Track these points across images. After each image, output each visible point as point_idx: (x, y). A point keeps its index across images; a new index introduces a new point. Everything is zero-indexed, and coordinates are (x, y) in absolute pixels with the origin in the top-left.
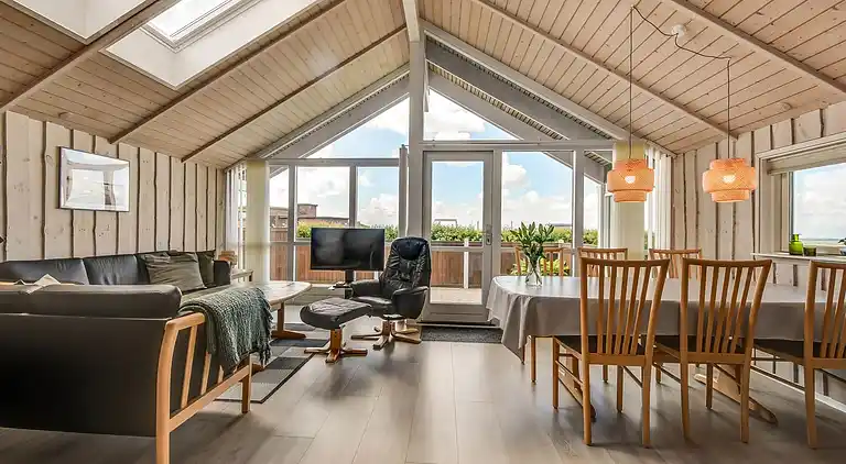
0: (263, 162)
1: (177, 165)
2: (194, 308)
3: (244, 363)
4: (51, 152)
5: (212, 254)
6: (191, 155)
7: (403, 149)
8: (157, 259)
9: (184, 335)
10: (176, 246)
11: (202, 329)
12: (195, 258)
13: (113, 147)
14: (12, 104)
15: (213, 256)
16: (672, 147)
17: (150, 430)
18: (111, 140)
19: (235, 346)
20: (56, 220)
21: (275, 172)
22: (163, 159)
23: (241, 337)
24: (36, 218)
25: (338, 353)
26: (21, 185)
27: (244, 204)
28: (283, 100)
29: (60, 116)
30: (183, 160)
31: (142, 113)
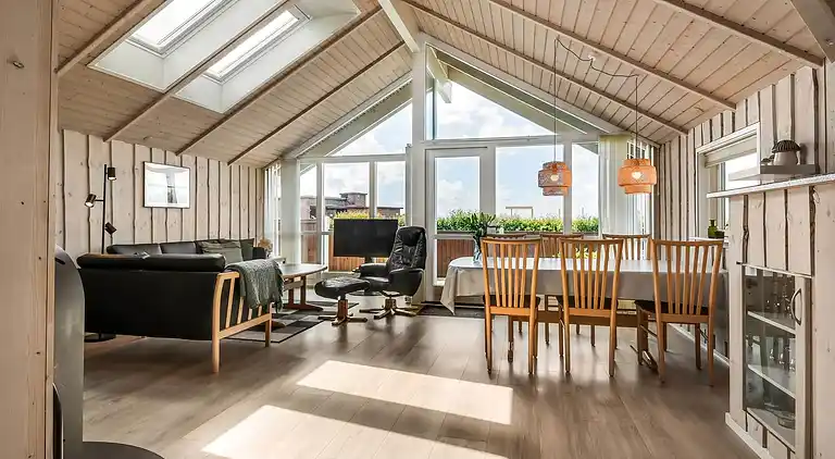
0: (294, 162)
1: (225, 168)
2: (233, 269)
3: (265, 311)
4: (138, 166)
5: (251, 242)
6: (235, 159)
7: (408, 147)
8: (210, 245)
9: (227, 282)
10: (224, 236)
11: (237, 280)
12: (239, 244)
13: (177, 159)
14: (114, 136)
15: (253, 244)
17: (209, 336)
18: (177, 153)
19: (257, 292)
20: (142, 216)
21: (305, 169)
22: (214, 164)
23: (261, 290)
24: (129, 214)
25: (343, 319)
26: (121, 191)
27: (279, 195)
28: (313, 105)
29: (144, 140)
30: (229, 163)
31: (198, 132)
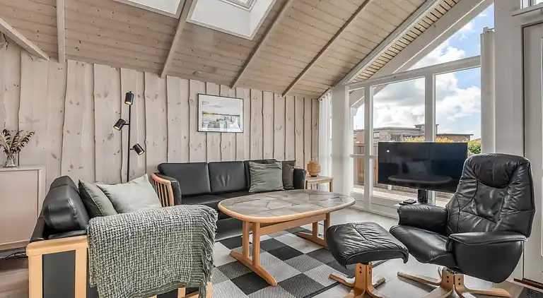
0: (343, 90)
1: (279, 100)
4: (193, 97)
5: (292, 163)
6: (287, 90)
8: (256, 165)
10: (268, 157)
12: (280, 165)
13: (231, 91)
14: (164, 72)
15: (293, 165)
18: (231, 87)
20: (197, 139)
22: (268, 96)
24: (185, 138)
26: (176, 119)
30: (283, 95)
31: (240, 63)
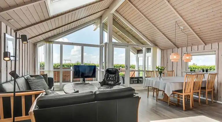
16: (162, 49)
18: (15, 31)
29: (9, 20)
